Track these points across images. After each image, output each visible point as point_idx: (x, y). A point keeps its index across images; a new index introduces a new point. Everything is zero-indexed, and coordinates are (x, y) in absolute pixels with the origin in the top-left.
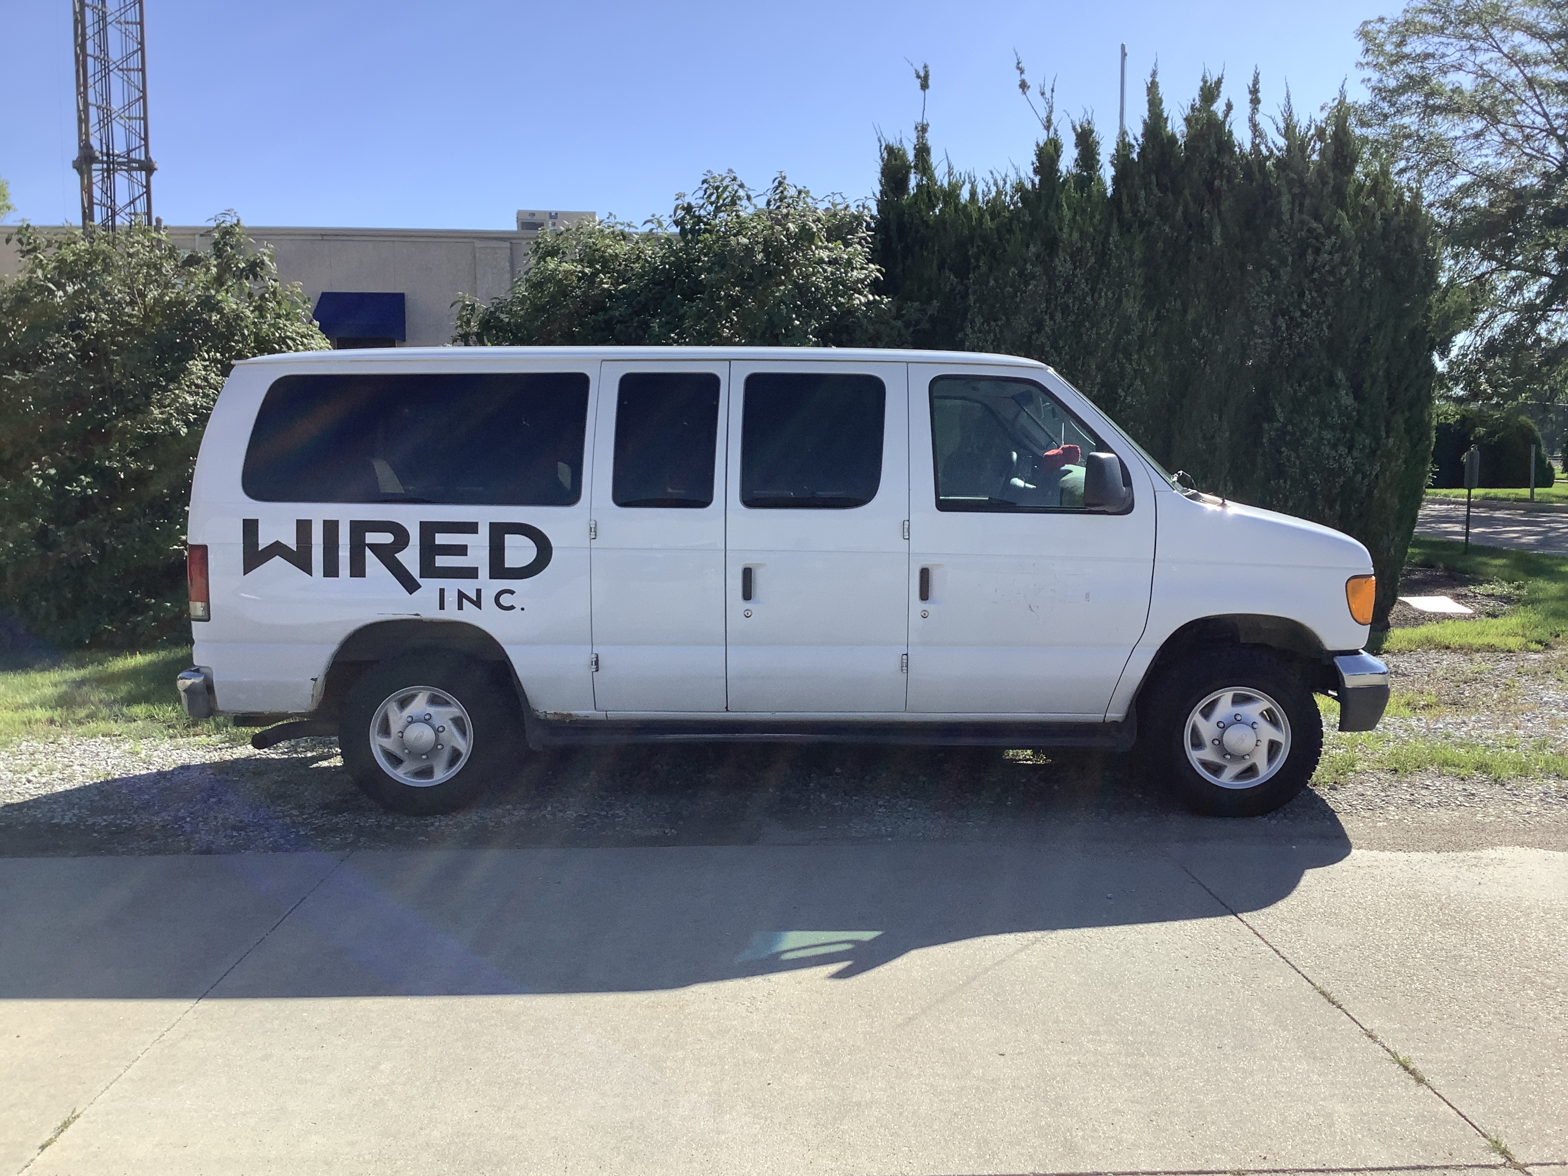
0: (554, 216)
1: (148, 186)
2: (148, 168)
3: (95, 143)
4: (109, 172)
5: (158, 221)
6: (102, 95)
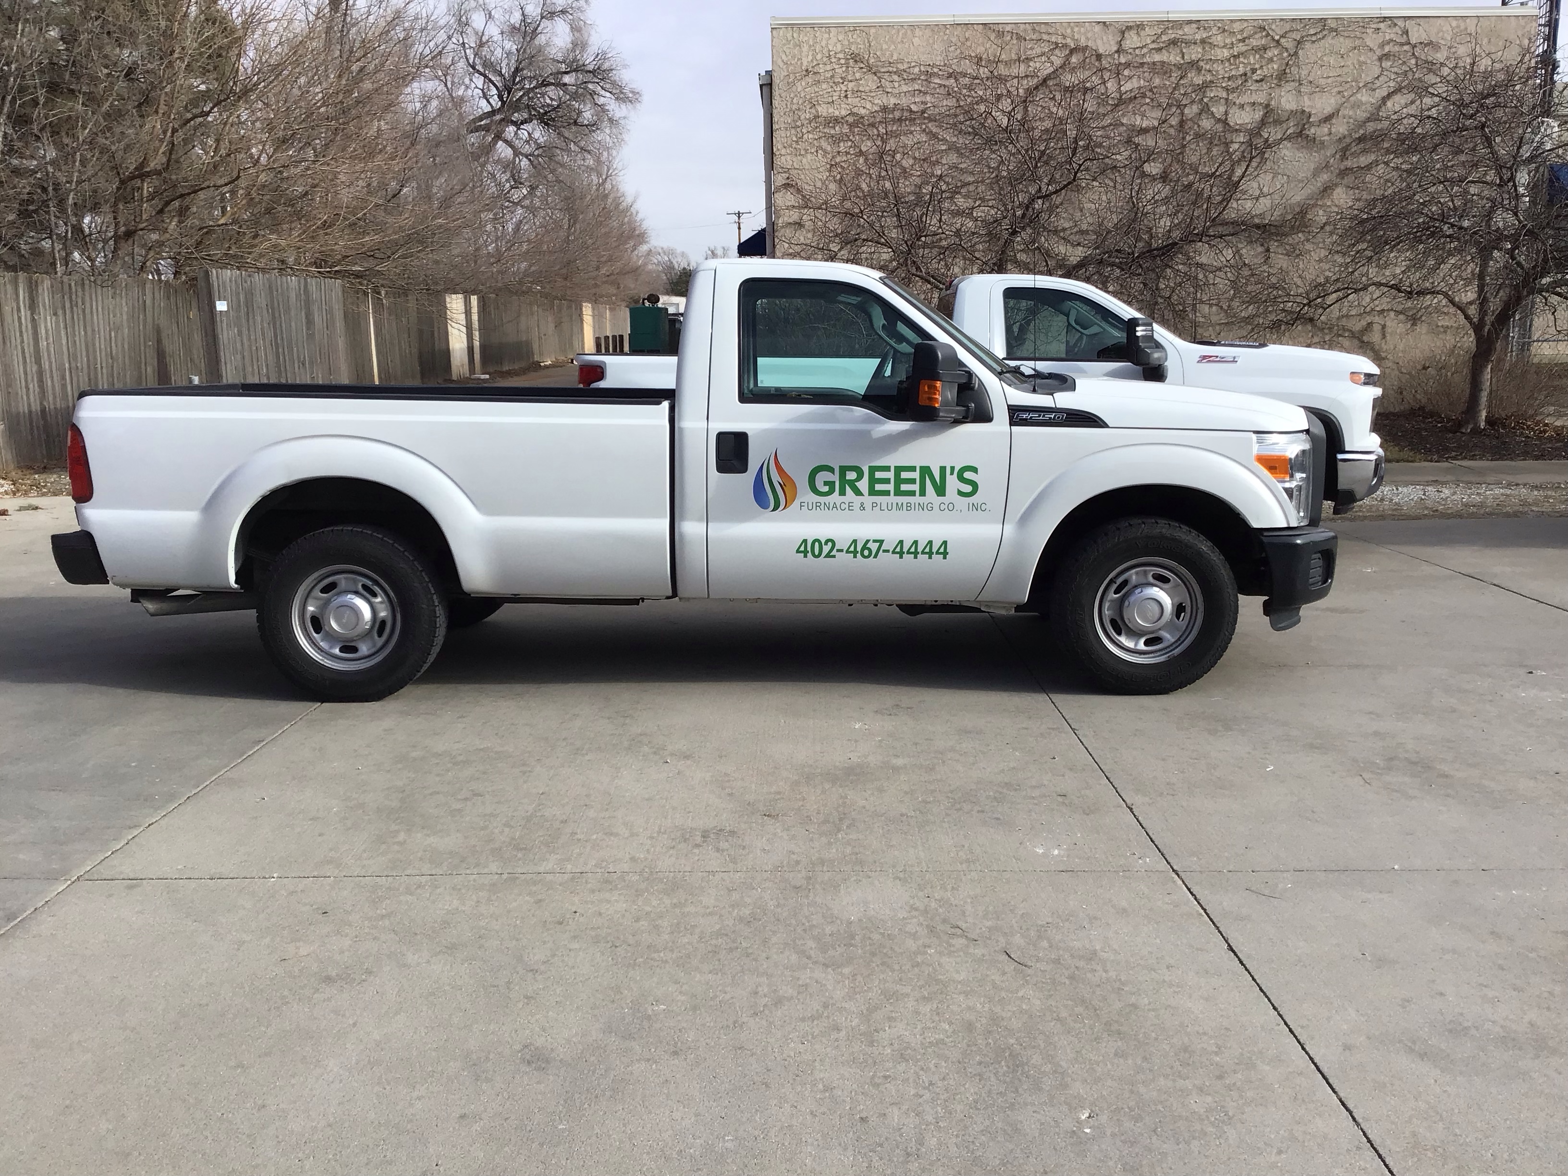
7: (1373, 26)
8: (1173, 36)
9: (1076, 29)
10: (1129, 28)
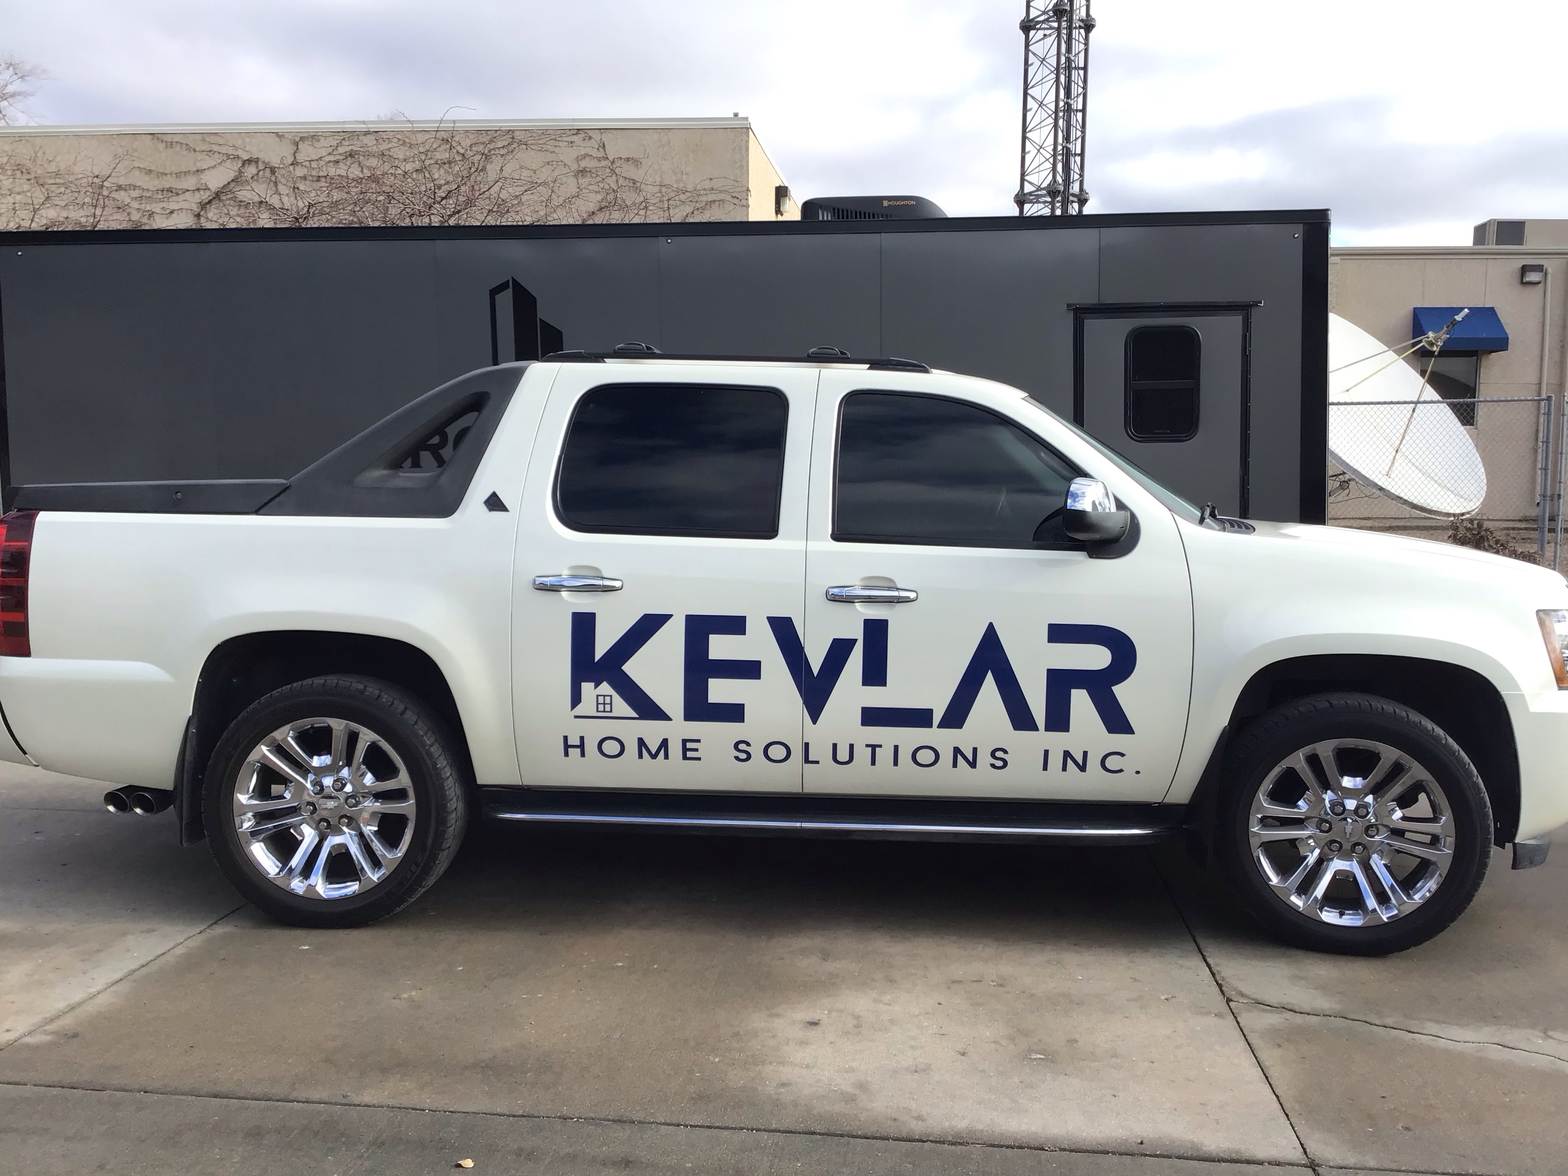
4: (1065, 205)
7: (565, 139)
8: (349, 148)
9: (247, 140)
10: (302, 139)
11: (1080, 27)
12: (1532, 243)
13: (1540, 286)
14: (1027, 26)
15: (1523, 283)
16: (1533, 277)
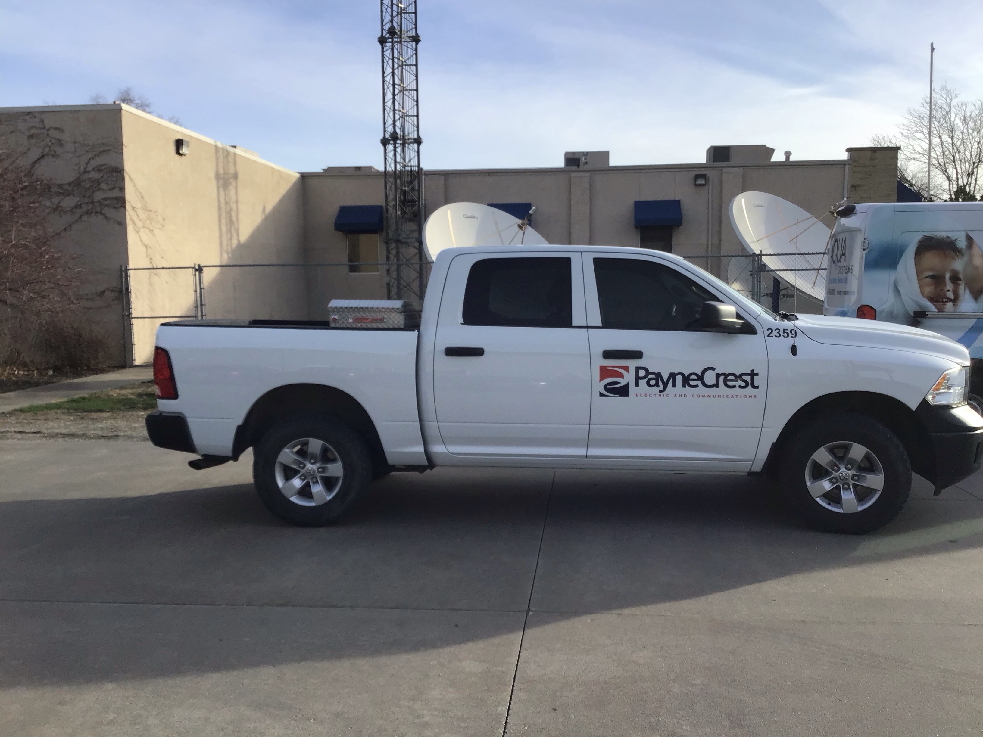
0: (586, 154)
1: (418, 152)
2: (418, 141)
3: (398, 131)
4: (403, 145)
5: (422, 169)
6: (401, 106)
7: (21, 118)
11: (412, 42)
12: (735, 160)
13: (707, 186)
14: (382, 41)
15: (696, 185)
16: (701, 181)
